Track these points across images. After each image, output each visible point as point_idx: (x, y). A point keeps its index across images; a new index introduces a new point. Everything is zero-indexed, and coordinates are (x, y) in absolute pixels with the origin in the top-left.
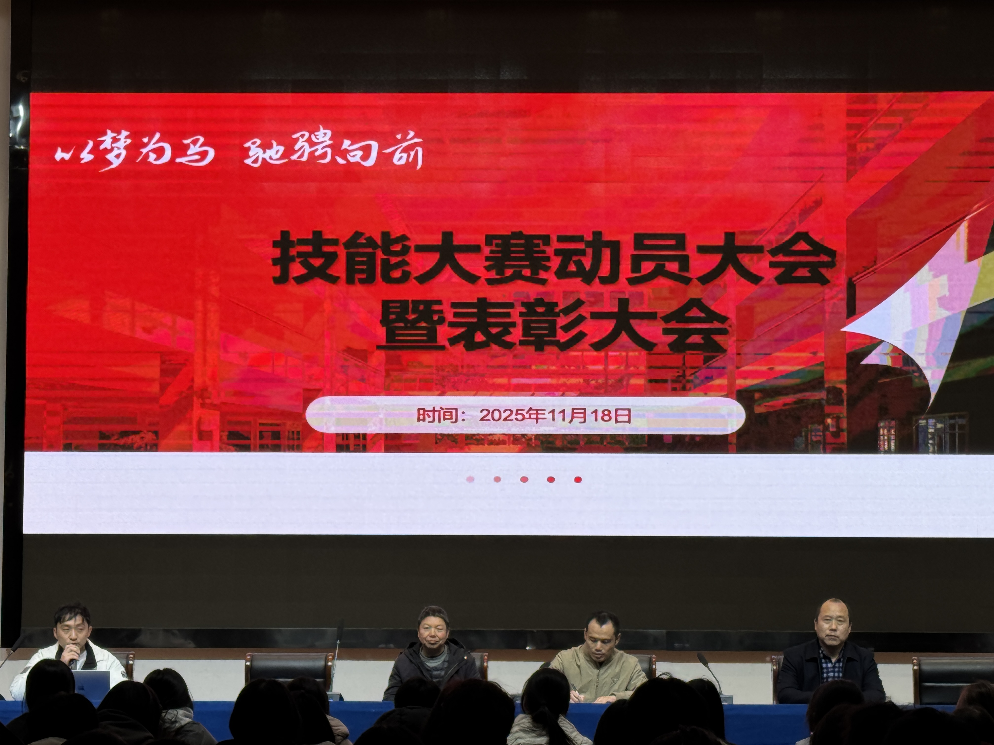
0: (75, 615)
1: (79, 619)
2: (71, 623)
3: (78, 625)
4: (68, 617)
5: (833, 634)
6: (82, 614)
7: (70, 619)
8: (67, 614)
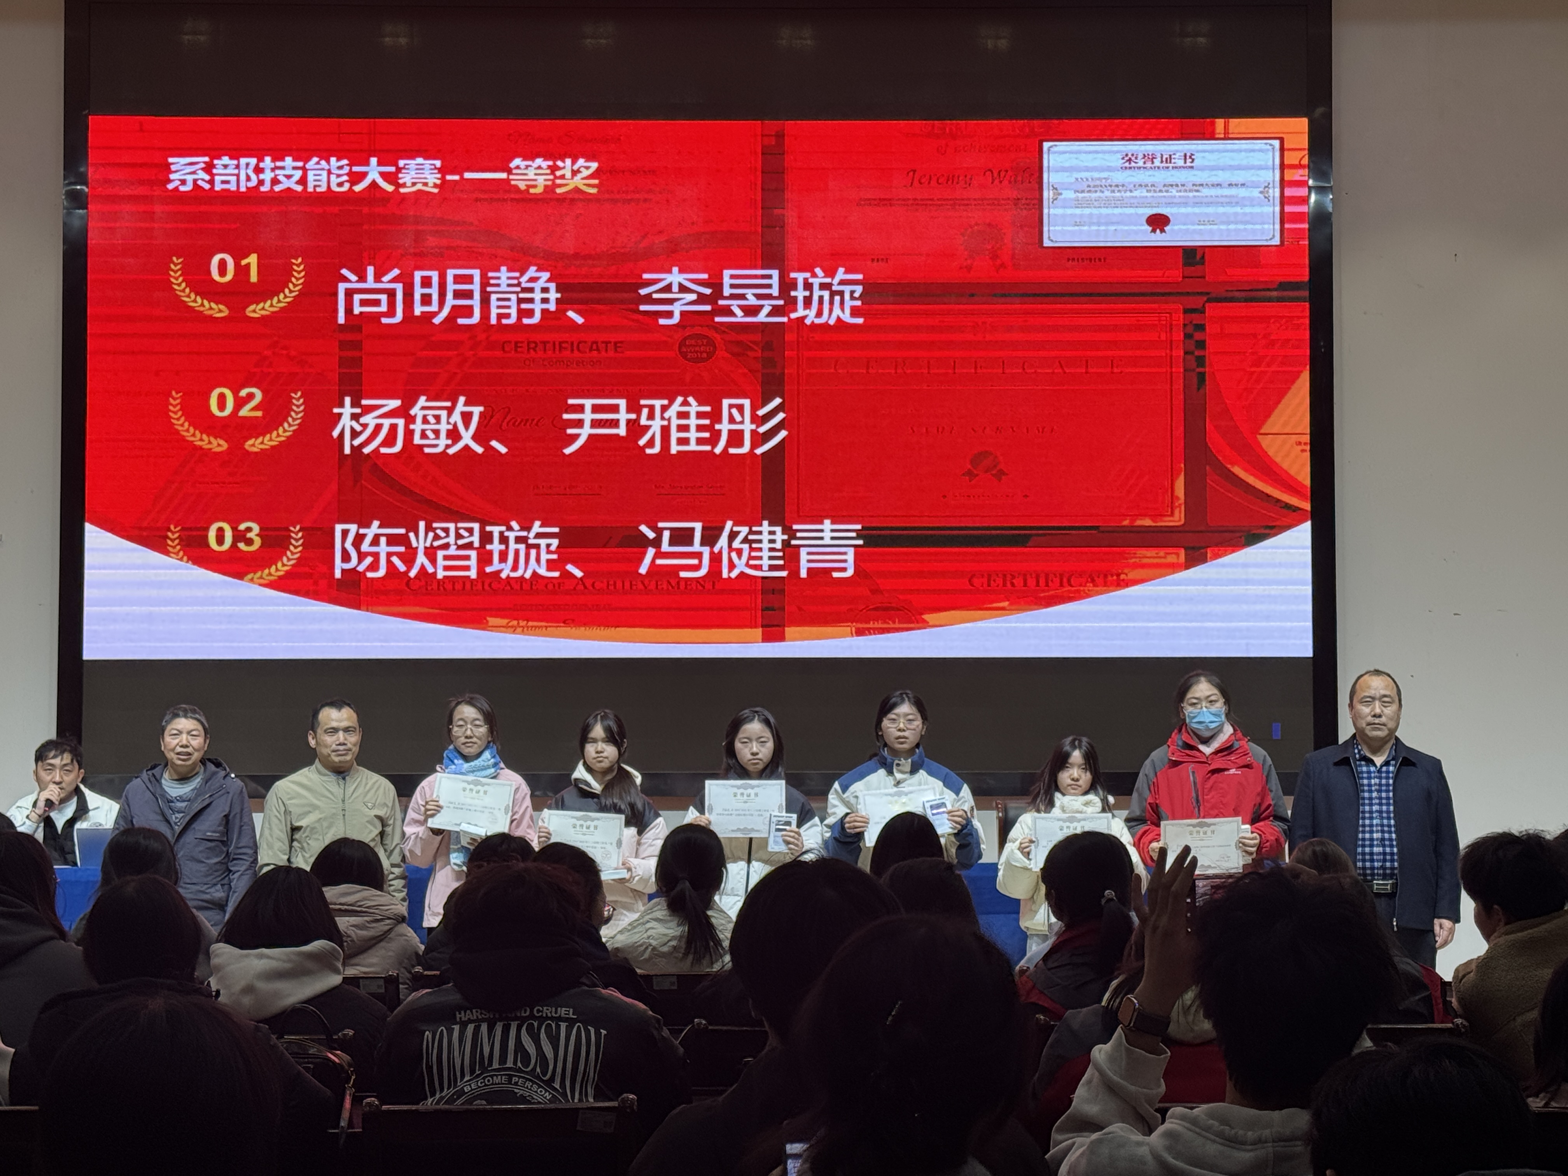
0: (62, 752)
1: (67, 758)
2: (57, 761)
3: (65, 765)
4: (52, 754)
5: (1377, 721)
6: (71, 752)
7: (55, 757)
8: (51, 750)
